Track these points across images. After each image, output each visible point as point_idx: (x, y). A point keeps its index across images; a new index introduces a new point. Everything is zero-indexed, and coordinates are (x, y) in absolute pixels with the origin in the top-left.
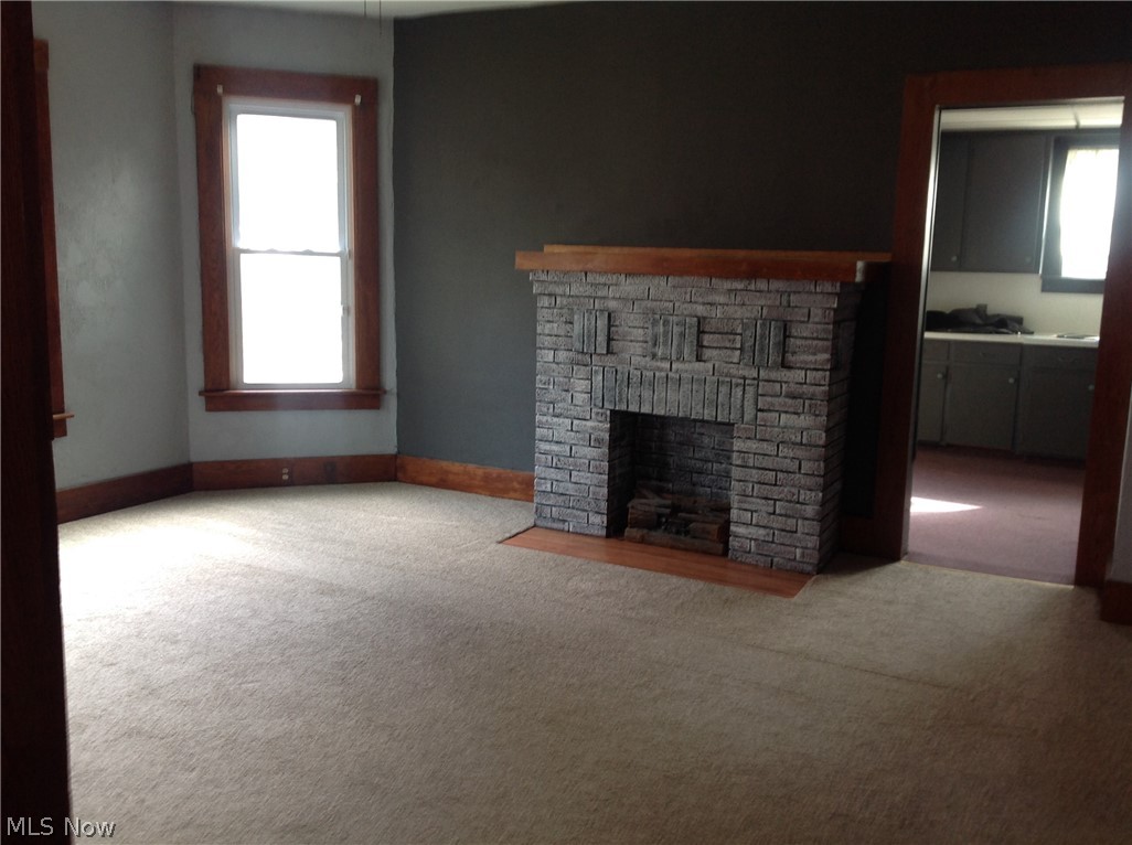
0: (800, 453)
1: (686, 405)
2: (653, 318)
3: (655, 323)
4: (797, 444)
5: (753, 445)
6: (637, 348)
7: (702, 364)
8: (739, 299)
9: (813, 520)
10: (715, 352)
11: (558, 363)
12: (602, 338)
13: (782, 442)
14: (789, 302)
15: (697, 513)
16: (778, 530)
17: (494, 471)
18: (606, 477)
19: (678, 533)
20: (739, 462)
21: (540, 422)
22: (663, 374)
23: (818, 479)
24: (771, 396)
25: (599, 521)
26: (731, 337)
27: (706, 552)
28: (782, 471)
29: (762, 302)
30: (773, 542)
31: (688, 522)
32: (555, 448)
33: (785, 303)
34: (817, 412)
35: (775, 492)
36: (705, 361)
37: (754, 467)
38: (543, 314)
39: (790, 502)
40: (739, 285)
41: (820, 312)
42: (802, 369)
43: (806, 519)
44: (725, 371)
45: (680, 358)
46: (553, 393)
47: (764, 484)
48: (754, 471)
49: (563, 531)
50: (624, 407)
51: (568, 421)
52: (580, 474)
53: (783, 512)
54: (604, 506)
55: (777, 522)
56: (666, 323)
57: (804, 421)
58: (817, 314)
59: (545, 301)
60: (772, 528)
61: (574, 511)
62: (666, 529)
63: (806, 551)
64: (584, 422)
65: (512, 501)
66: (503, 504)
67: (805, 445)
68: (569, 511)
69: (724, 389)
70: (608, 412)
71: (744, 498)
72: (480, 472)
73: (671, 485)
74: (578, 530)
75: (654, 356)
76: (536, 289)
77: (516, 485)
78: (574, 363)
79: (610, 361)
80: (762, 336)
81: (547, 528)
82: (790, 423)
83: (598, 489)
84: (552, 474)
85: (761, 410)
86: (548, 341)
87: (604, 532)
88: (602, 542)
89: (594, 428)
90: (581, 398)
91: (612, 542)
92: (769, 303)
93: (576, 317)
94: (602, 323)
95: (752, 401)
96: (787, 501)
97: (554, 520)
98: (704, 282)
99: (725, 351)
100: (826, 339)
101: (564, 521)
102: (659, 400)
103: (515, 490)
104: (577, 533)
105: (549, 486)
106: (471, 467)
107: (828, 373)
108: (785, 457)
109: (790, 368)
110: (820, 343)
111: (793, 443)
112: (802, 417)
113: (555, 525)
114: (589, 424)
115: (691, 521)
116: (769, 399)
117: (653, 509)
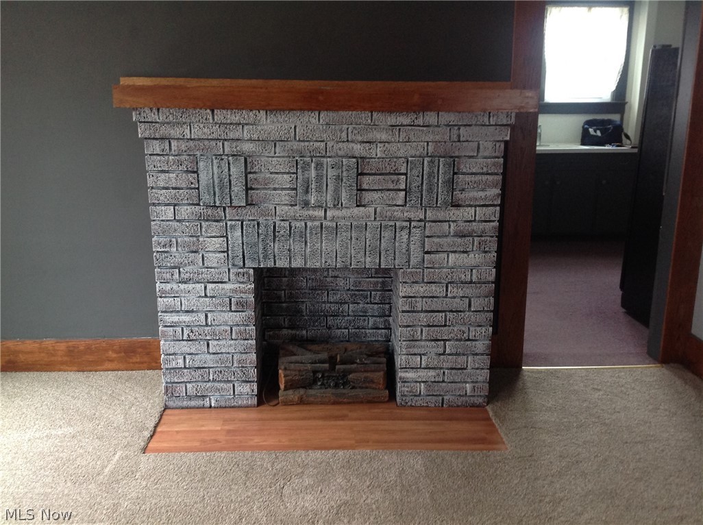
0: (469, 291)
1: (345, 256)
2: (298, 163)
3: (306, 167)
4: (466, 283)
5: (421, 289)
6: (284, 197)
7: (362, 209)
8: (403, 135)
9: (482, 354)
10: (376, 195)
11: (178, 221)
12: (238, 188)
13: (450, 283)
14: (459, 136)
15: (353, 363)
16: (448, 369)
18: (254, 342)
19: (336, 386)
20: (406, 308)
21: (163, 291)
22: (318, 223)
23: (488, 314)
24: (439, 237)
25: (248, 391)
26: (395, 177)
27: (372, 402)
28: (452, 311)
29: (430, 137)
30: (443, 381)
31: (345, 374)
32: (186, 318)
33: (455, 138)
34: (487, 249)
35: (444, 333)
36: (364, 206)
37: (422, 311)
38: (151, 164)
39: (460, 340)
40: (404, 119)
41: (490, 145)
42: (471, 206)
43: (477, 354)
44: (389, 214)
45: (337, 204)
46: (177, 255)
47: (433, 326)
48: (423, 315)
49: (203, 407)
50: (270, 264)
51: (200, 287)
52: (221, 343)
53: (454, 351)
54: (253, 373)
55: (448, 362)
56: (319, 166)
57: (474, 258)
58: (487, 147)
59: (156, 147)
60: (441, 368)
61: (216, 384)
62: (322, 384)
63: (476, 385)
64: (224, 285)
67: (474, 283)
68: (209, 384)
69: (387, 234)
70: (251, 271)
71: (413, 343)
74: (223, 404)
75: (306, 204)
76: (142, 131)
78: (200, 218)
79: (249, 214)
80: (430, 175)
81: (187, 408)
82: (459, 262)
83: (244, 356)
84: (185, 347)
85: (427, 253)
86: (163, 195)
87: (255, 401)
88: (253, 414)
89: (235, 291)
90: (214, 259)
91: (267, 412)
92: (438, 138)
93: (201, 164)
94: (237, 170)
95: (418, 244)
96: (457, 340)
97: (190, 398)
98: (365, 116)
99: (387, 193)
100: (496, 174)
101: (203, 396)
102: (313, 253)
104: (221, 407)
105: (181, 361)
107: (498, 208)
108: (454, 297)
109: (458, 206)
110: (490, 178)
111: (462, 283)
112: (472, 255)
113: (193, 403)
114: (227, 286)
115: (351, 372)
116: (436, 240)
117: (309, 366)
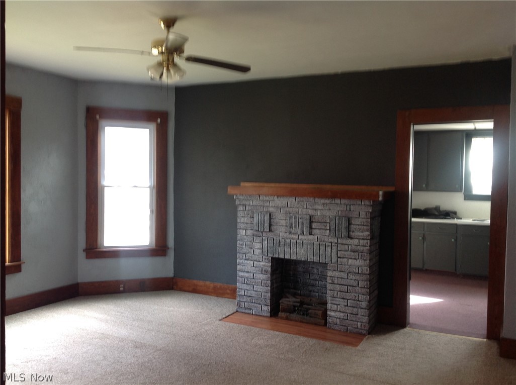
0: (358, 277)
1: (305, 255)
2: (290, 216)
3: (290, 218)
4: (357, 273)
5: (337, 274)
6: (283, 229)
7: (312, 236)
8: (327, 207)
9: (365, 309)
10: (318, 231)
11: (247, 236)
12: (267, 225)
13: (350, 272)
14: (350, 209)
15: (311, 305)
16: (349, 313)
17: (219, 285)
18: (270, 288)
19: (303, 314)
20: (330, 282)
21: (239, 263)
22: (295, 241)
23: (367, 290)
24: (344, 251)
25: (267, 309)
26: (325, 224)
27: (316, 324)
28: (350, 286)
29: (338, 209)
30: (347, 319)
31: (307, 310)
32: (246, 275)
33: (348, 209)
34: (365, 259)
35: (348, 296)
36: (313, 235)
37: (337, 284)
38: (240, 214)
39: (354, 300)
40: (327, 201)
41: (364, 213)
42: (357, 239)
43: (362, 308)
44: (323, 239)
45: (302, 233)
46: (245, 249)
47: (342, 292)
48: (338, 286)
49: (250, 314)
50: (277, 256)
51: (252, 262)
52: (258, 287)
53: (352, 305)
54: (269, 302)
55: (349, 310)
56: (295, 218)
57: (359, 262)
59: (241, 208)
60: (347, 313)
61: (255, 304)
62: (298, 313)
63: (362, 324)
64: (259, 263)
65: (226, 299)
66: (223, 300)
67: (360, 274)
68: (253, 304)
69: (322, 248)
70: (270, 258)
71: (333, 299)
72: (212, 285)
73: (299, 292)
74: (257, 314)
75: (290, 233)
76: (237, 202)
77: (228, 291)
78: (254, 235)
79: (270, 235)
80: (339, 224)
81: (244, 313)
82: (353, 264)
83: (266, 294)
84: (245, 287)
85: (339, 257)
86: (242, 226)
87: (269, 314)
88: (268, 319)
89: (264, 265)
90: (258, 252)
91: (273, 319)
92: (341, 209)
93: (255, 215)
94: (267, 218)
95: (335, 253)
96: (353, 300)
97: (246, 309)
98: (312, 200)
99: (322, 230)
100: (368, 226)
101: (250, 309)
102: (293, 253)
103: (228, 294)
104: (256, 315)
105: (243, 292)
106: (208, 283)
107: (369, 241)
108: (352, 279)
109: (351, 238)
110: (365, 227)
111: (355, 273)
112: (358, 261)
113: (246, 311)
114: (262, 263)
115: (310, 309)
116: (343, 252)
117: (291, 303)
